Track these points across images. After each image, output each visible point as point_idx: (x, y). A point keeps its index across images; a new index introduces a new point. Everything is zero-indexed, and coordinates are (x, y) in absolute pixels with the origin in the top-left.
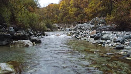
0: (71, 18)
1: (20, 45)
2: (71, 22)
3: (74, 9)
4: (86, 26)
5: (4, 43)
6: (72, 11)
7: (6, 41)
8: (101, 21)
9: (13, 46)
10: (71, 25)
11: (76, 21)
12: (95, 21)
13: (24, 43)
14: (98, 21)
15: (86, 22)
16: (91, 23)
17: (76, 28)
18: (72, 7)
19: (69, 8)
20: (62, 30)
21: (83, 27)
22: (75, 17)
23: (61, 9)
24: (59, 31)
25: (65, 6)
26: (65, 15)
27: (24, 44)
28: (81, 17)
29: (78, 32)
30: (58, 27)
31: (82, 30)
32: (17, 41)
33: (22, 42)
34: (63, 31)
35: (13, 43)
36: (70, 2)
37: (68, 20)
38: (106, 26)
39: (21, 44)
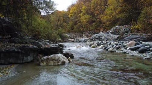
0: (83, 27)
1: (54, 63)
2: (84, 31)
3: (87, 16)
4: (107, 36)
5: (29, 58)
6: (84, 18)
7: (32, 56)
8: (124, 29)
9: (45, 63)
10: (84, 35)
11: (90, 30)
12: (116, 30)
13: (60, 59)
14: (120, 29)
15: (101, 31)
16: (111, 32)
17: (94, 38)
18: (84, 14)
19: (81, 15)
20: (75, 40)
21: (102, 37)
22: (88, 26)
23: (71, 16)
24: (72, 41)
25: (75, 13)
26: (76, 23)
27: (60, 61)
28: (96, 25)
29: (104, 43)
30: (70, 37)
31: (102, 40)
32: (50, 57)
33: (57, 58)
34: (77, 41)
35: (44, 59)
36: (81, 8)
37: (80, 29)
38: (135, 35)
39: (55, 60)
